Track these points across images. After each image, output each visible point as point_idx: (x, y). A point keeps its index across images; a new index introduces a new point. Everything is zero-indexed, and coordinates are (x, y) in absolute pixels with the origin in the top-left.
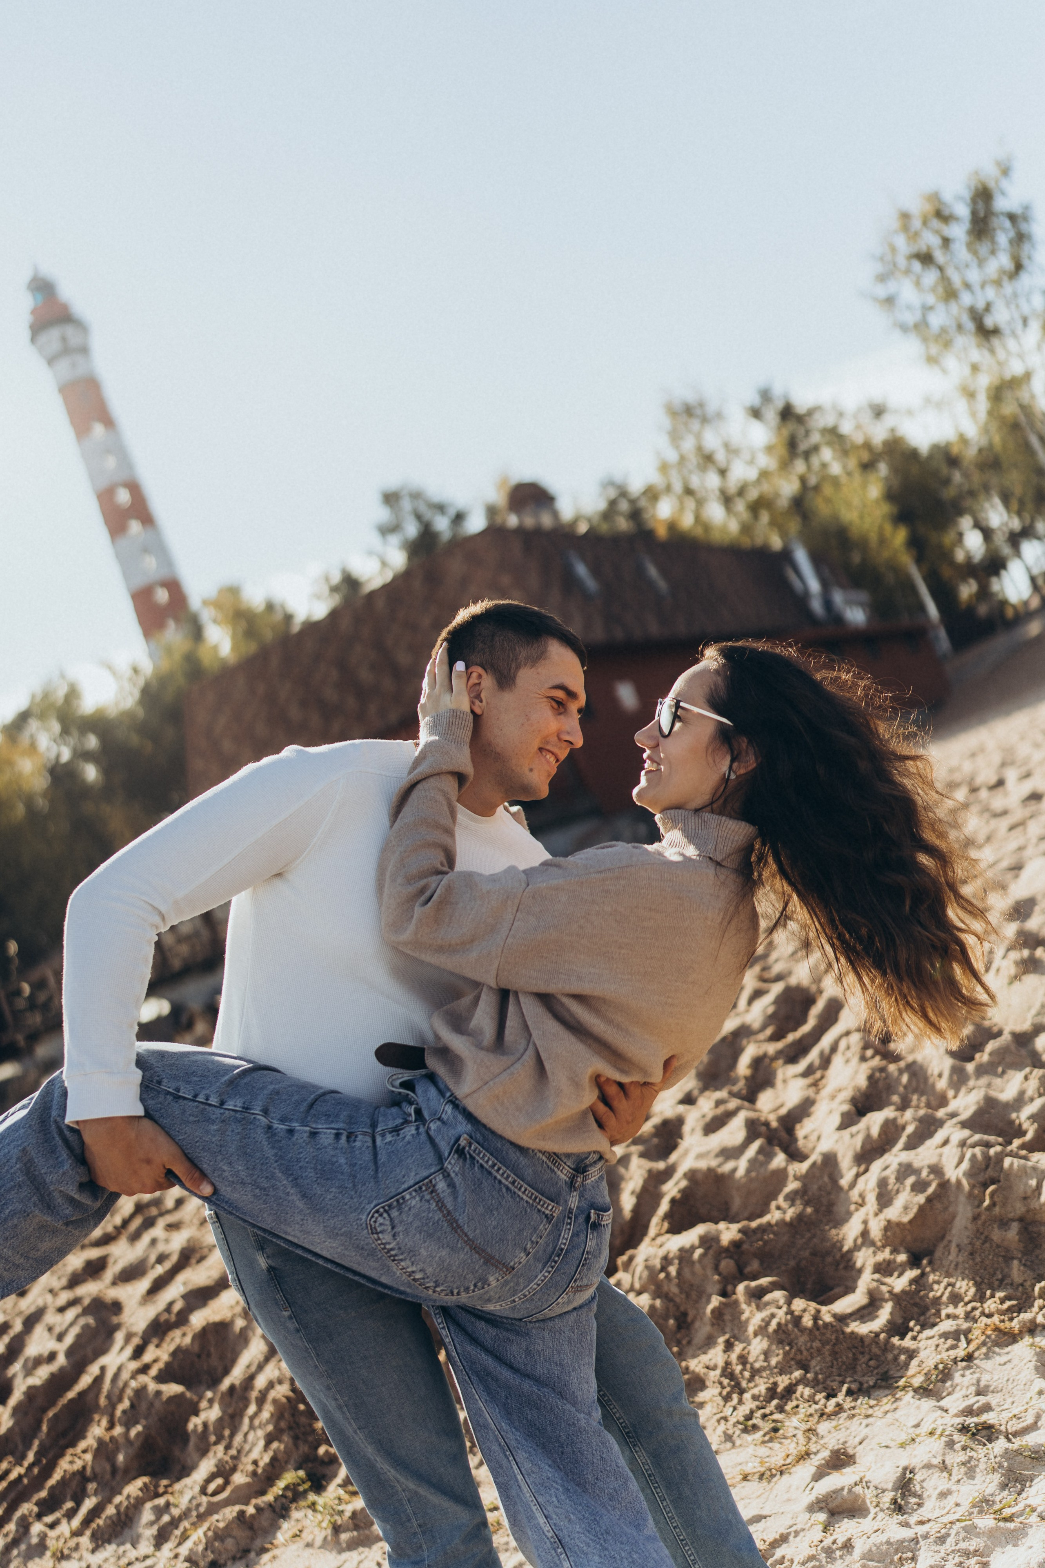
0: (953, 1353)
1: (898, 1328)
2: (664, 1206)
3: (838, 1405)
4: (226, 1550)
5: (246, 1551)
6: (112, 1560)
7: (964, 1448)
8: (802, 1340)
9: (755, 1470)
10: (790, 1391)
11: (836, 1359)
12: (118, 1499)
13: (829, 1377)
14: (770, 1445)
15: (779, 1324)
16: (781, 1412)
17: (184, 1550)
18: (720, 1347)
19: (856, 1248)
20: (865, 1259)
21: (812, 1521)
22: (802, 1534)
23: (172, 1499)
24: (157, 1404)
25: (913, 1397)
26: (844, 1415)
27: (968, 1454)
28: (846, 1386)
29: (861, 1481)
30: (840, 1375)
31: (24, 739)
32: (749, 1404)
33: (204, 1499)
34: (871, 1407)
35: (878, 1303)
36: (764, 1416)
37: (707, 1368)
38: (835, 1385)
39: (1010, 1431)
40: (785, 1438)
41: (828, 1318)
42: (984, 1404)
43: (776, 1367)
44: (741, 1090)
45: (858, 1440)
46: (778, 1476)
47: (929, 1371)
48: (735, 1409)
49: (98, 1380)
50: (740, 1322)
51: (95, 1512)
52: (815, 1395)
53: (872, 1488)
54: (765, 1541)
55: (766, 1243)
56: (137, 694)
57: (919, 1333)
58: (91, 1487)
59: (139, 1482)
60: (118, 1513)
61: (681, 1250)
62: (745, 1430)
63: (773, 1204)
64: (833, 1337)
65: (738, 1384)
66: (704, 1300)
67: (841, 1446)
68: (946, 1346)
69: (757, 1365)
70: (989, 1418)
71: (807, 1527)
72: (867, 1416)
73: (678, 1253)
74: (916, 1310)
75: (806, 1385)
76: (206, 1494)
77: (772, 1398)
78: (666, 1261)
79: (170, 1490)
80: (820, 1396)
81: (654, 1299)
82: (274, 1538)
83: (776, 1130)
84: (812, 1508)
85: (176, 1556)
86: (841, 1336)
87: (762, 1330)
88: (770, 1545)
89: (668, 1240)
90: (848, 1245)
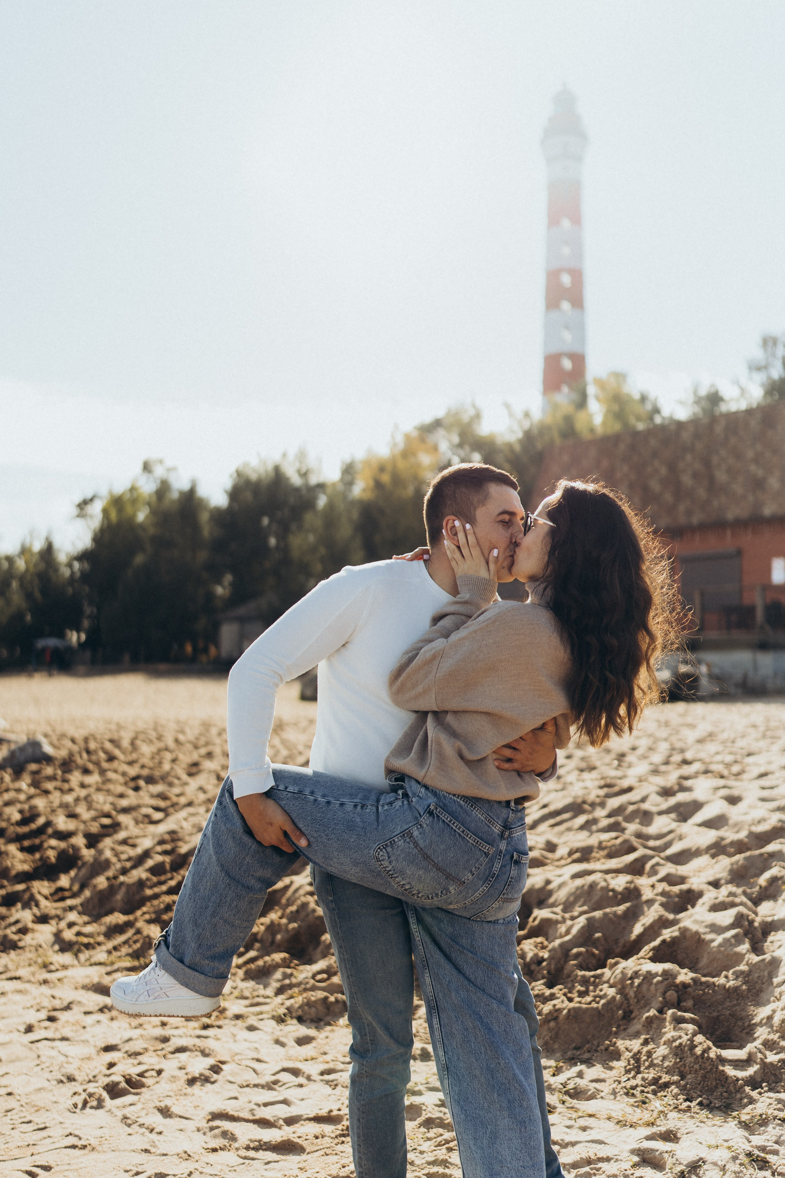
0: (776, 1113)
1: (754, 1083)
2: (657, 943)
3: (689, 1107)
4: (310, 1013)
5: (320, 1020)
6: (251, 990)
7: (741, 1164)
8: (690, 1060)
9: (617, 1117)
10: (667, 1085)
11: (704, 1081)
12: (267, 958)
13: (694, 1089)
14: (636, 1109)
15: (681, 1044)
16: (653, 1094)
17: (288, 1003)
18: (641, 1041)
19: (760, 1024)
20: (762, 1033)
21: (629, 1158)
22: (619, 1162)
23: (295, 972)
24: (311, 916)
25: (736, 1125)
26: (689, 1114)
27: (741, 1168)
28: (700, 1099)
29: (670, 1152)
30: (701, 1091)
31: (432, 439)
32: (638, 1081)
33: (312, 981)
34: (708, 1118)
35: (752, 1063)
36: (642, 1091)
37: (627, 1049)
38: (695, 1095)
39: (778, 1171)
40: (647, 1109)
41: (712, 1055)
42: (774, 1149)
43: (666, 1068)
44: (753, 893)
45: (686, 1131)
46: (628, 1127)
47: (756, 1116)
48: (629, 1079)
49: (287, 888)
50: (660, 1032)
51: (253, 960)
52: (679, 1095)
53: (674, 1159)
54: (596, 1155)
55: (704, 993)
56: (520, 435)
57: (765, 1092)
58: (257, 945)
59: (283, 955)
60: (264, 966)
61: (649, 972)
62: (627, 1094)
63: (724, 973)
64: (709, 1067)
65: (639, 1067)
66: (647, 1009)
67: (675, 1129)
68: (776, 1107)
69: (655, 1061)
70: (771, 1158)
71: (624, 1160)
72: (701, 1122)
73: (645, 973)
74: (773, 1078)
75: (677, 1087)
76: (314, 979)
77: (654, 1084)
78: (636, 974)
79: (297, 967)
80: (681, 1097)
81: (617, 994)
82: (338, 1020)
83: (755, 928)
84: (633, 1152)
85: (282, 1004)
86: (715, 1070)
87: (669, 1043)
88: (598, 1158)
89: (646, 963)
90: (756, 1020)
